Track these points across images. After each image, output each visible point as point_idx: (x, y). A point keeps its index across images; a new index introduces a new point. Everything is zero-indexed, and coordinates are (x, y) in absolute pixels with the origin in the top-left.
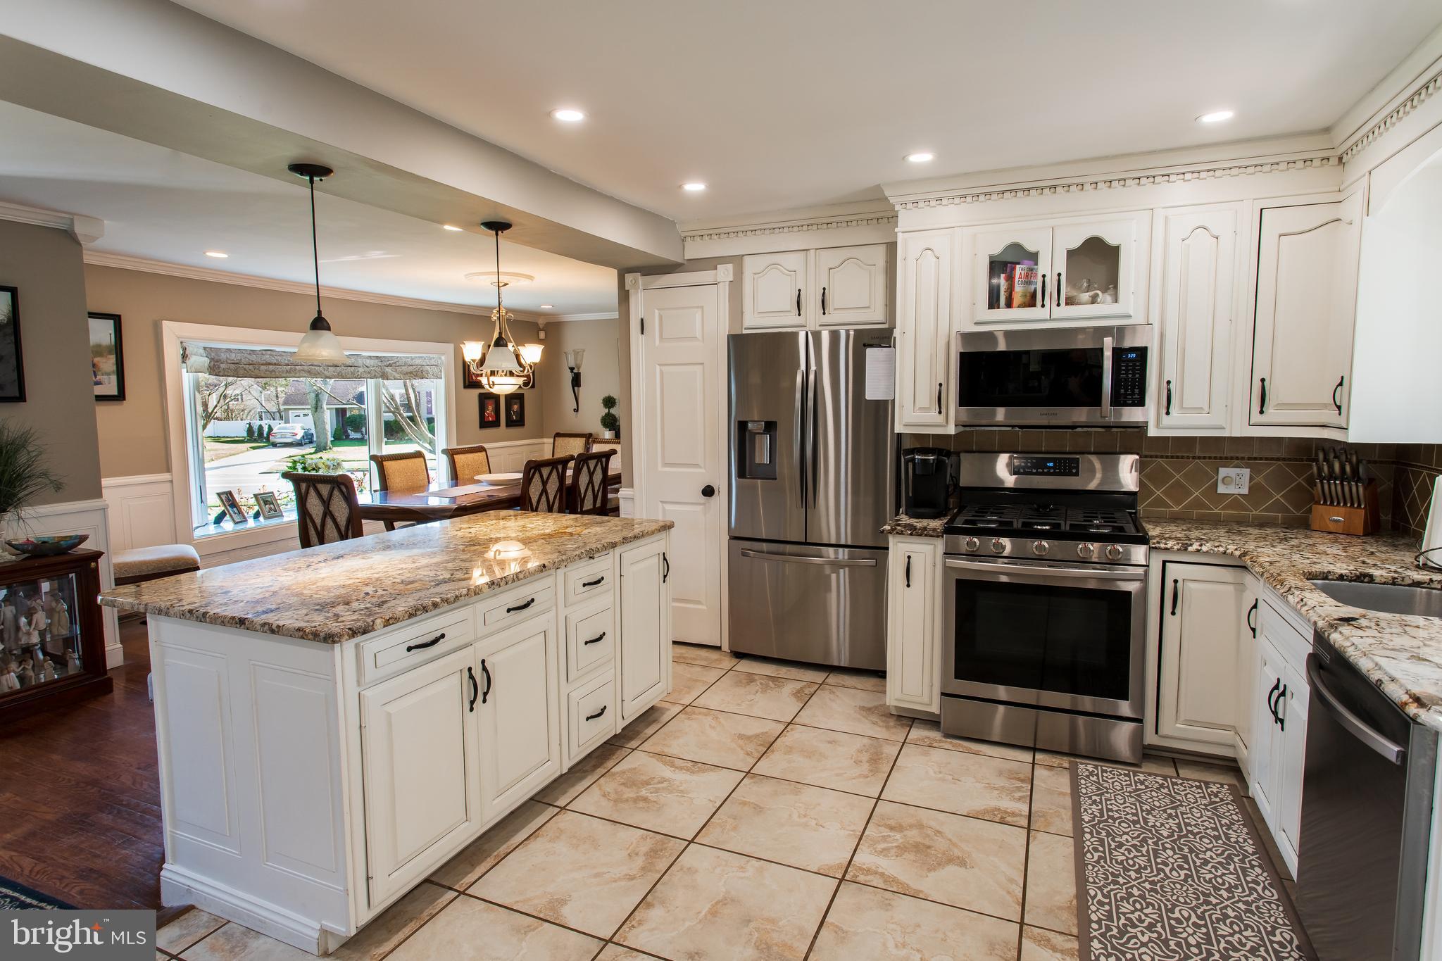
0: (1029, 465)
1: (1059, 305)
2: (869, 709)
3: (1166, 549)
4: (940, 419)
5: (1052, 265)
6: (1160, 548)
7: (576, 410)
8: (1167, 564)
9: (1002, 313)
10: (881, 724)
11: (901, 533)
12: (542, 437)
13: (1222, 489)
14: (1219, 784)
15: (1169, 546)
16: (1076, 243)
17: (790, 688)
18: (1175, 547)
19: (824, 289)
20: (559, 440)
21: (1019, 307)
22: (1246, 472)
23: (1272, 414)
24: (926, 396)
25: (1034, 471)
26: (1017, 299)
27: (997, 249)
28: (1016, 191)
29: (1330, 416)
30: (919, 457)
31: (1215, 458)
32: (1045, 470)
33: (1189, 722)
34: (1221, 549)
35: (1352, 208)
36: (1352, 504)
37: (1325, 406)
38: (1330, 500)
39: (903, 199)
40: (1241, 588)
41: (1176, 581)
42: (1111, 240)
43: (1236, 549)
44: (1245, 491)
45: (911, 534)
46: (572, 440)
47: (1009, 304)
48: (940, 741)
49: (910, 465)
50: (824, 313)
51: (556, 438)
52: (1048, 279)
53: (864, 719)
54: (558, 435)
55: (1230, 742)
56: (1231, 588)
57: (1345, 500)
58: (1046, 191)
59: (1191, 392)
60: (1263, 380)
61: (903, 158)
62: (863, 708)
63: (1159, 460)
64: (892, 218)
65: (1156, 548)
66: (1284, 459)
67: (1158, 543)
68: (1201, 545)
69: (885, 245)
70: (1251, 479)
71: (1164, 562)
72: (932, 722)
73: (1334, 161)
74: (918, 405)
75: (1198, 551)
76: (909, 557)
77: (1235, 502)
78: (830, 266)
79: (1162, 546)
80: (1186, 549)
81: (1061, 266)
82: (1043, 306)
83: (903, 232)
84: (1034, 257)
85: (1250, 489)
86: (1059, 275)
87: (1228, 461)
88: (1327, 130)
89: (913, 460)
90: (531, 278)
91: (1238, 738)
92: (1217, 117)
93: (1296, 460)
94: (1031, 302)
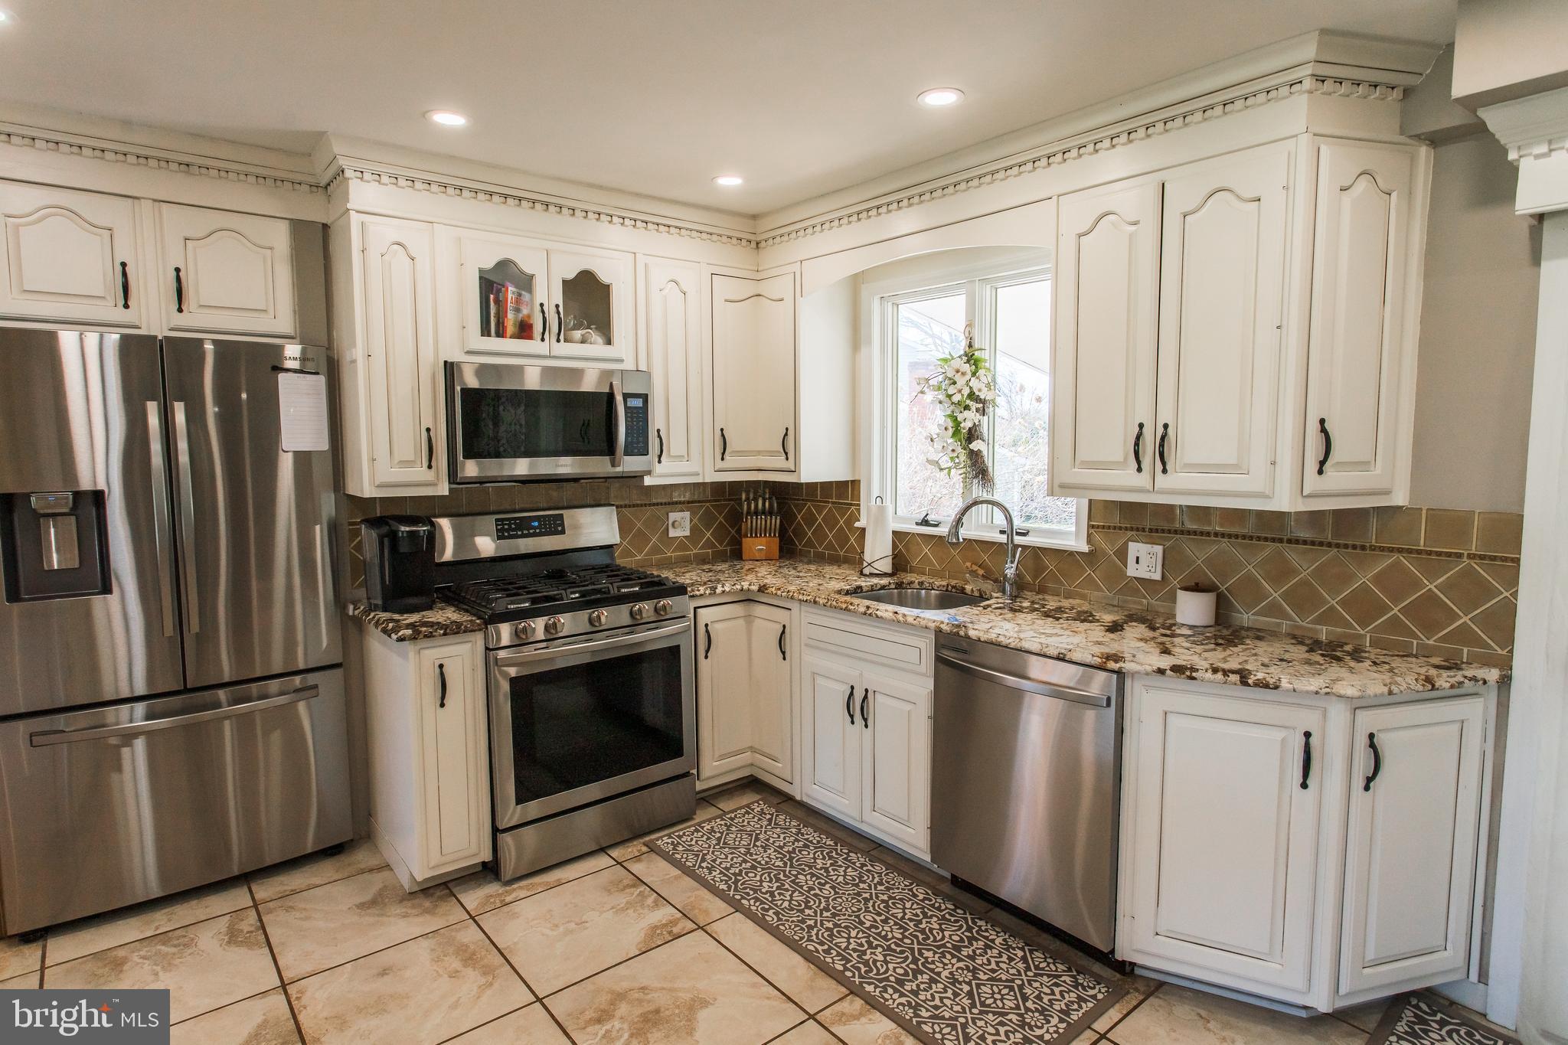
0: (513, 526)
1: (558, 341)
2: (373, 903)
3: (701, 595)
4: (429, 476)
5: (548, 294)
6: (697, 596)
8: (699, 610)
9: (493, 343)
10: (414, 911)
11: (429, 636)
13: (672, 533)
15: (702, 592)
16: (571, 275)
17: (209, 939)
18: (707, 592)
19: (178, 270)
21: (510, 338)
22: (687, 514)
23: (731, 461)
24: (409, 444)
25: (519, 533)
26: (510, 328)
27: (489, 264)
28: (506, 196)
29: (780, 462)
30: (408, 529)
31: (665, 504)
32: (531, 531)
33: (722, 757)
34: (739, 587)
35: (780, 287)
36: (770, 535)
37: (772, 453)
38: (755, 533)
39: (360, 165)
40: (749, 618)
41: (707, 625)
42: (604, 277)
44: (688, 533)
45: (445, 634)
47: (501, 334)
48: (509, 893)
49: (386, 541)
50: (180, 310)
52: (546, 308)
53: (385, 919)
55: (749, 762)
56: (741, 622)
57: (766, 531)
58: (538, 206)
59: (675, 444)
60: (722, 430)
61: (424, 115)
62: (362, 906)
64: (330, 186)
65: (693, 596)
66: (709, 501)
67: (693, 591)
68: (723, 587)
69: (287, 222)
70: (691, 521)
71: (695, 608)
72: (490, 870)
74: (397, 457)
75: (723, 592)
76: (441, 666)
77: (682, 544)
78: (188, 235)
79: (698, 593)
80: (715, 593)
81: (558, 297)
82: (543, 340)
83: (358, 212)
84: (526, 283)
85: (691, 530)
86: (557, 306)
87: (673, 505)
88: (755, 217)
89: (393, 535)
91: (758, 756)
92: (730, 182)
94: (524, 330)
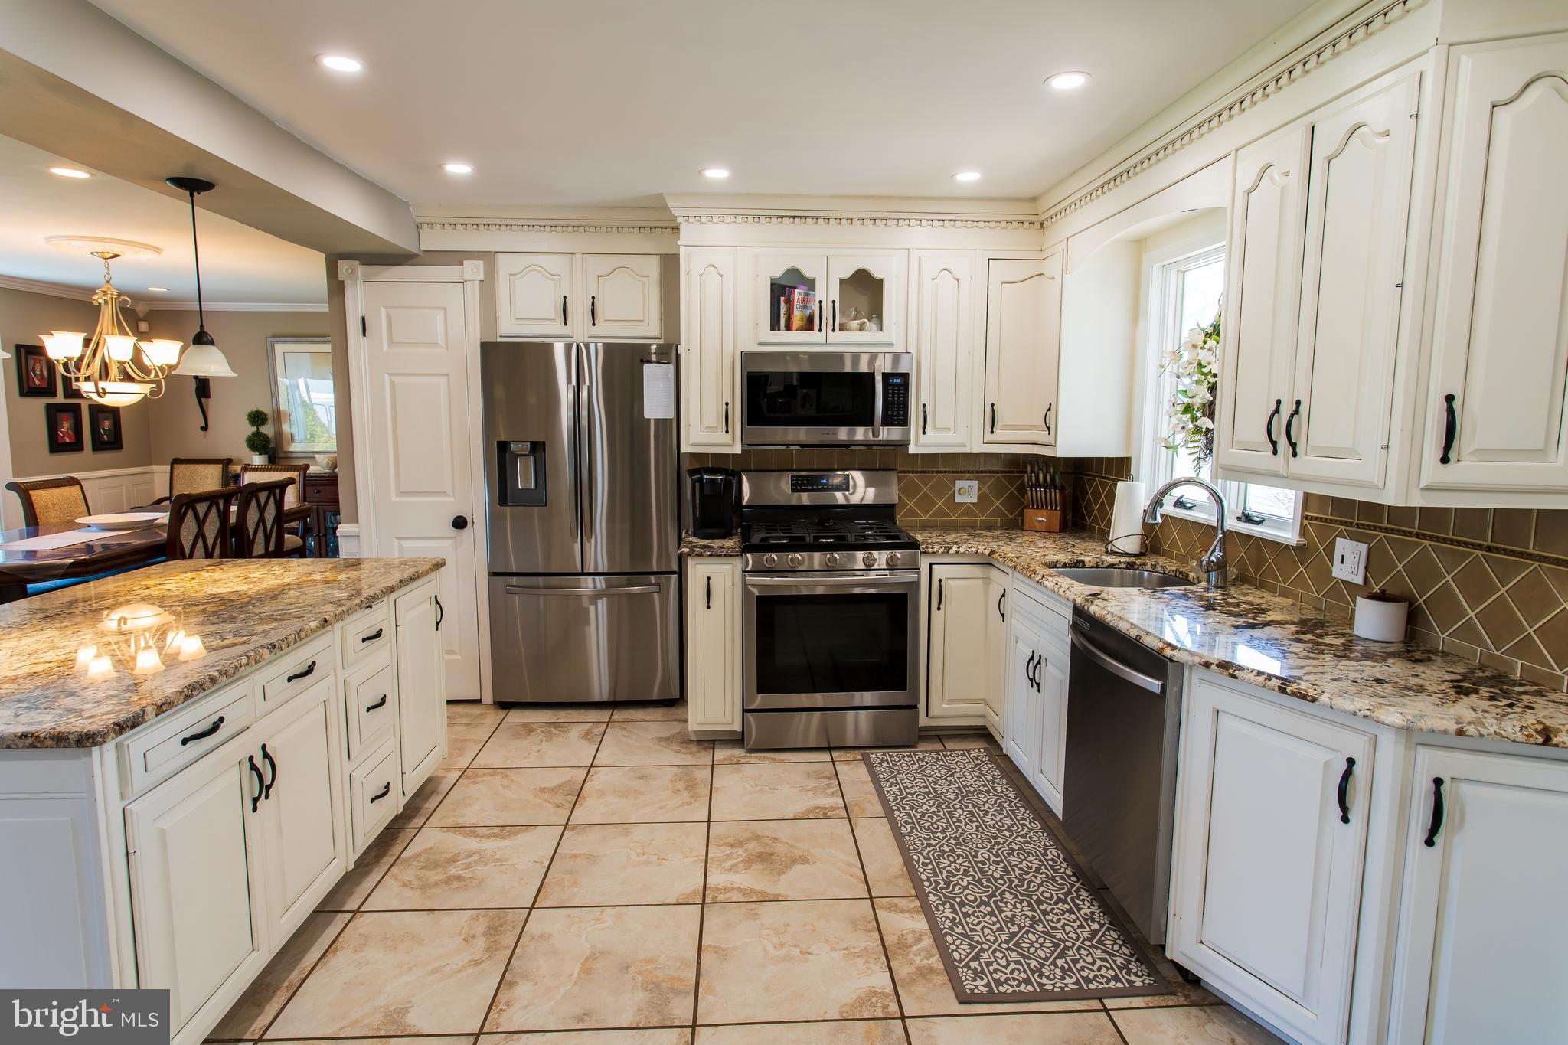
0: (805, 482)
1: (834, 330)
2: (667, 739)
3: (933, 552)
4: (727, 438)
5: (827, 292)
6: (928, 553)
7: (205, 428)
8: (933, 566)
9: (782, 335)
10: (684, 751)
11: (700, 555)
12: (150, 464)
13: (958, 499)
14: (977, 748)
15: (935, 550)
16: (847, 275)
17: (575, 732)
18: (940, 551)
19: (593, 298)
20: (180, 469)
21: (797, 330)
22: (975, 483)
23: (1000, 434)
24: (713, 415)
25: (810, 488)
26: (797, 321)
27: (778, 273)
28: (794, 217)
29: (1041, 436)
30: (708, 477)
31: (953, 472)
32: (820, 487)
33: (952, 702)
34: (974, 550)
35: (1053, 266)
36: (1051, 508)
37: (1035, 427)
38: (1036, 505)
39: (686, 212)
40: (987, 580)
41: (940, 580)
42: (877, 274)
43: (985, 549)
44: (975, 500)
45: (711, 555)
46: (201, 467)
47: (789, 328)
48: (746, 757)
49: (697, 484)
50: (594, 324)
51: (175, 466)
52: (824, 305)
53: (665, 750)
54: (177, 461)
55: (982, 713)
56: (980, 582)
57: (1047, 504)
58: (821, 221)
59: (941, 416)
60: (993, 405)
61: (700, 172)
62: (660, 739)
63: (911, 474)
64: (676, 229)
65: (925, 552)
66: (1001, 472)
67: (927, 548)
68: (958, 548)
69: (658, 257)
70: (979, 489)
71: (931, 564)
72: (737, 740)
73: (1037, 225)
74: (705, 424)
75: (957, 552)
76: (709, 578)
77: (968, 509)
78: (600, 275)
79: (930, 550)
80: (948, 552)
81: (835, 294)
82: (820, 330)
83: (685, 246)
84: (810, 284)
85: (979, 498)
86: (834, 302)
87: (962, 474)
88: (1034, 199)
89: (701, 480)
90: (158, 250)
91: (988, 708)
92: (968, 177)
93: (1009, 472)
94: (808, 325)
